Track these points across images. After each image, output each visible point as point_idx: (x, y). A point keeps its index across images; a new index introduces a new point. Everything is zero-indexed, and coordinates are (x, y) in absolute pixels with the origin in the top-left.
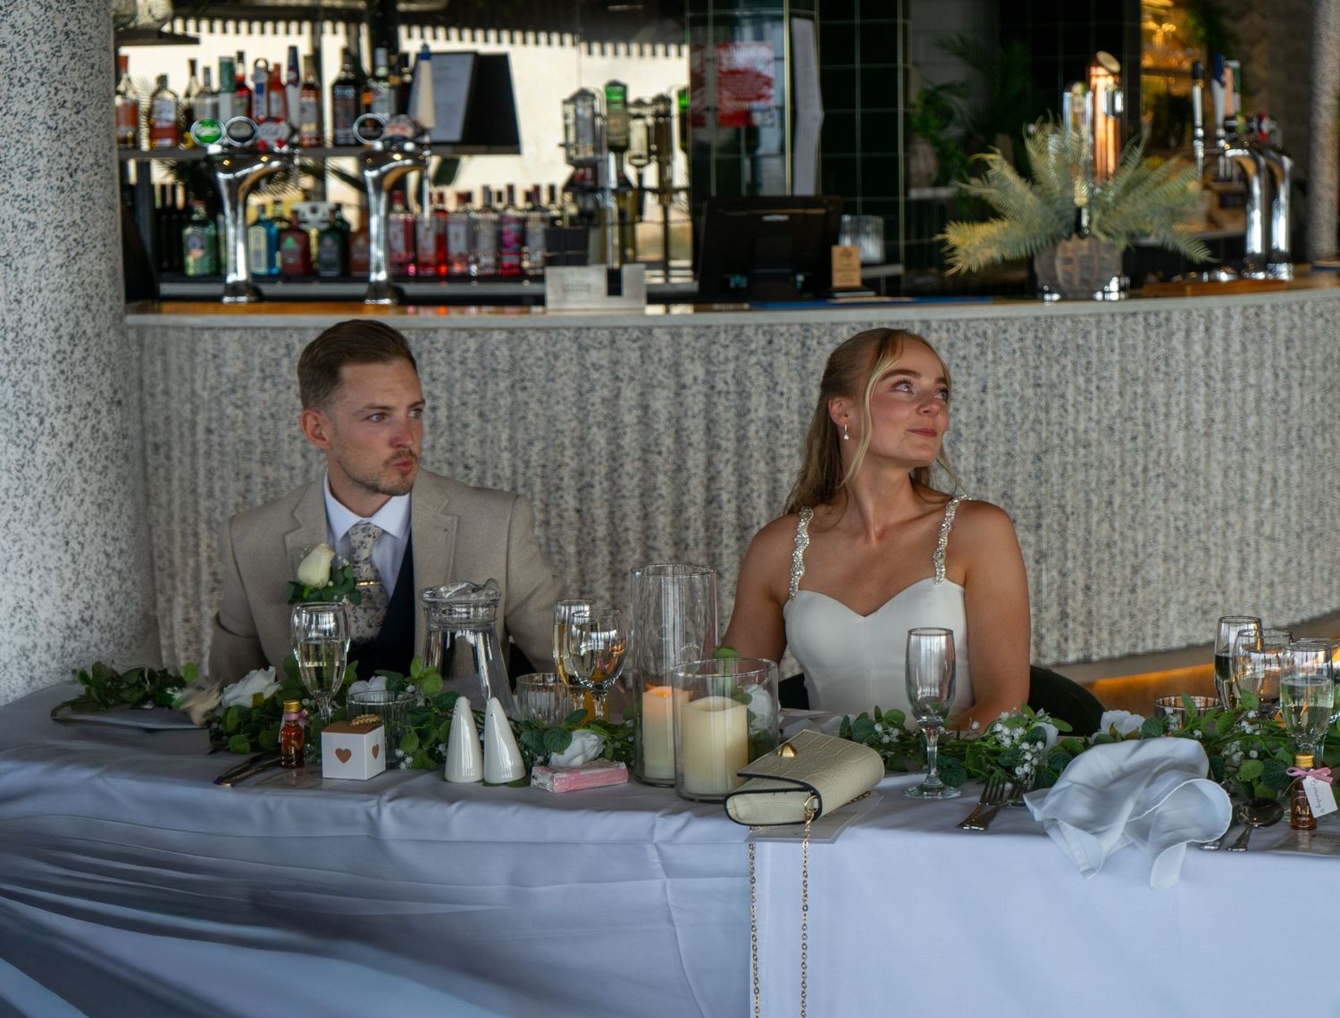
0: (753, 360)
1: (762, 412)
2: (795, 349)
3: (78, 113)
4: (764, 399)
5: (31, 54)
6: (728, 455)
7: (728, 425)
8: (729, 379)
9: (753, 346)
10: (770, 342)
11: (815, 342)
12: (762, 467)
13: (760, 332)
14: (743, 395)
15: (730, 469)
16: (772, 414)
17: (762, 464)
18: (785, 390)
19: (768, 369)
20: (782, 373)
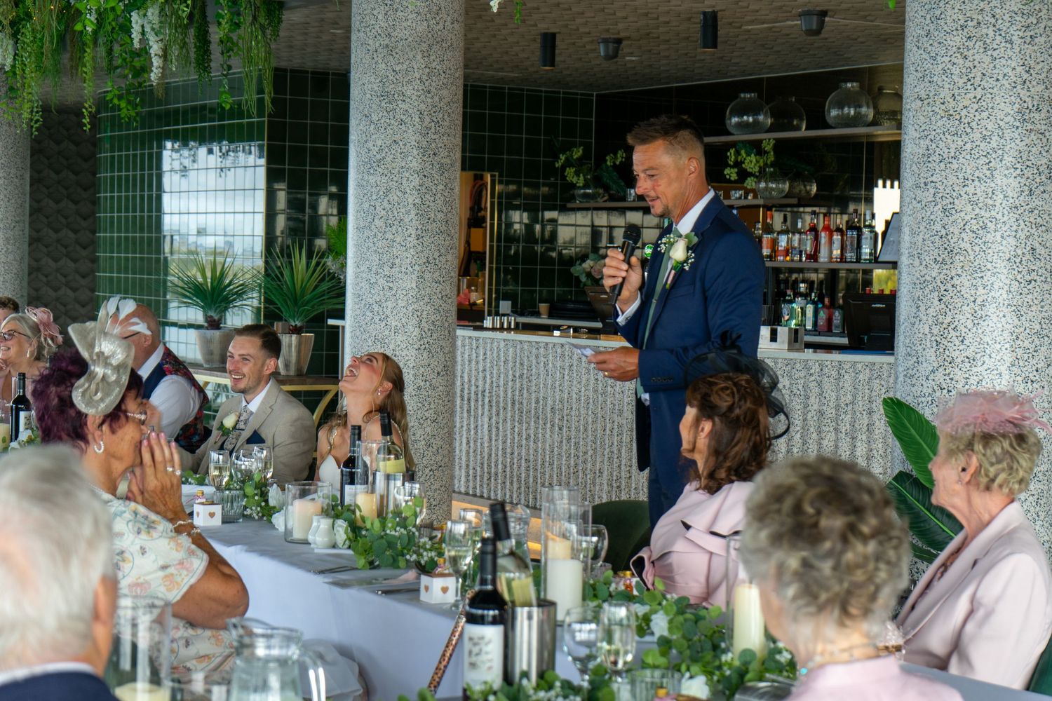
0: (813, 378)
1: (816, 407)
2: (834, 374)
3: (418, 239)
4: (817, 400)
5: (396, 213)
6: (798, 428)
7: (799, 412)
8: (801, 388)
9: (812, 371)
10: (821, 370)
11: (844, 371)
12: (814, 436)
13: (817, 364)
14: (807, 397)
15: (799, 435)
16: (821, 408)
17: (815, 434)
18: (827, 396)
19: (820, 384)
20: (826, 387)
